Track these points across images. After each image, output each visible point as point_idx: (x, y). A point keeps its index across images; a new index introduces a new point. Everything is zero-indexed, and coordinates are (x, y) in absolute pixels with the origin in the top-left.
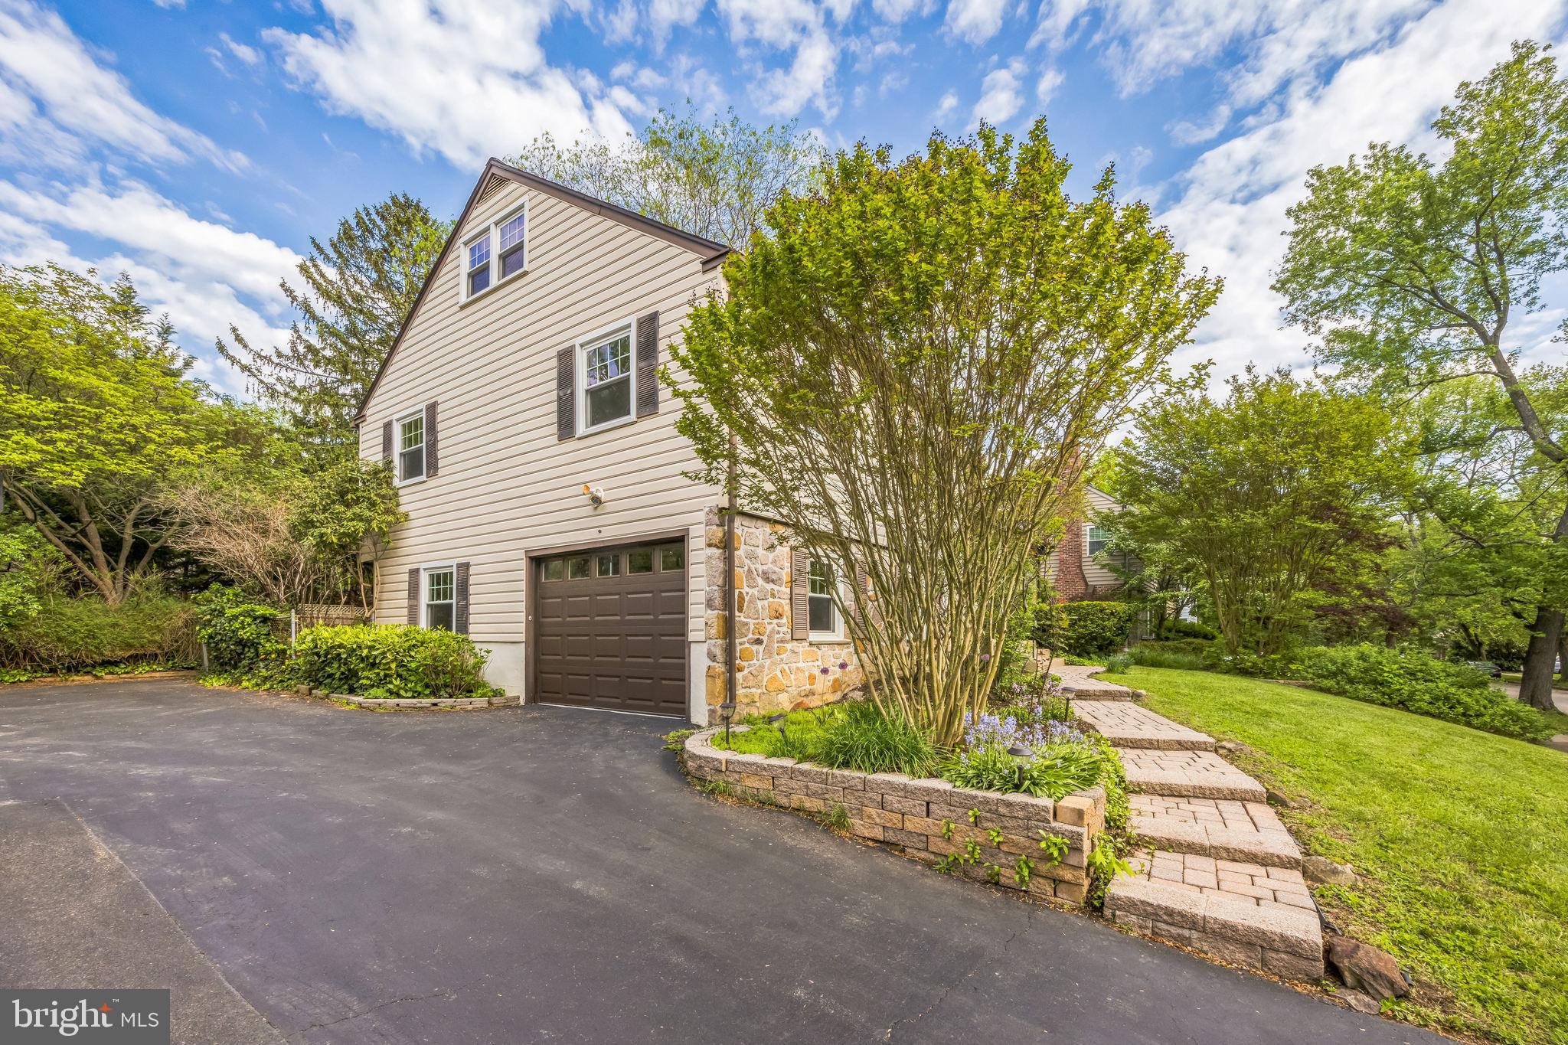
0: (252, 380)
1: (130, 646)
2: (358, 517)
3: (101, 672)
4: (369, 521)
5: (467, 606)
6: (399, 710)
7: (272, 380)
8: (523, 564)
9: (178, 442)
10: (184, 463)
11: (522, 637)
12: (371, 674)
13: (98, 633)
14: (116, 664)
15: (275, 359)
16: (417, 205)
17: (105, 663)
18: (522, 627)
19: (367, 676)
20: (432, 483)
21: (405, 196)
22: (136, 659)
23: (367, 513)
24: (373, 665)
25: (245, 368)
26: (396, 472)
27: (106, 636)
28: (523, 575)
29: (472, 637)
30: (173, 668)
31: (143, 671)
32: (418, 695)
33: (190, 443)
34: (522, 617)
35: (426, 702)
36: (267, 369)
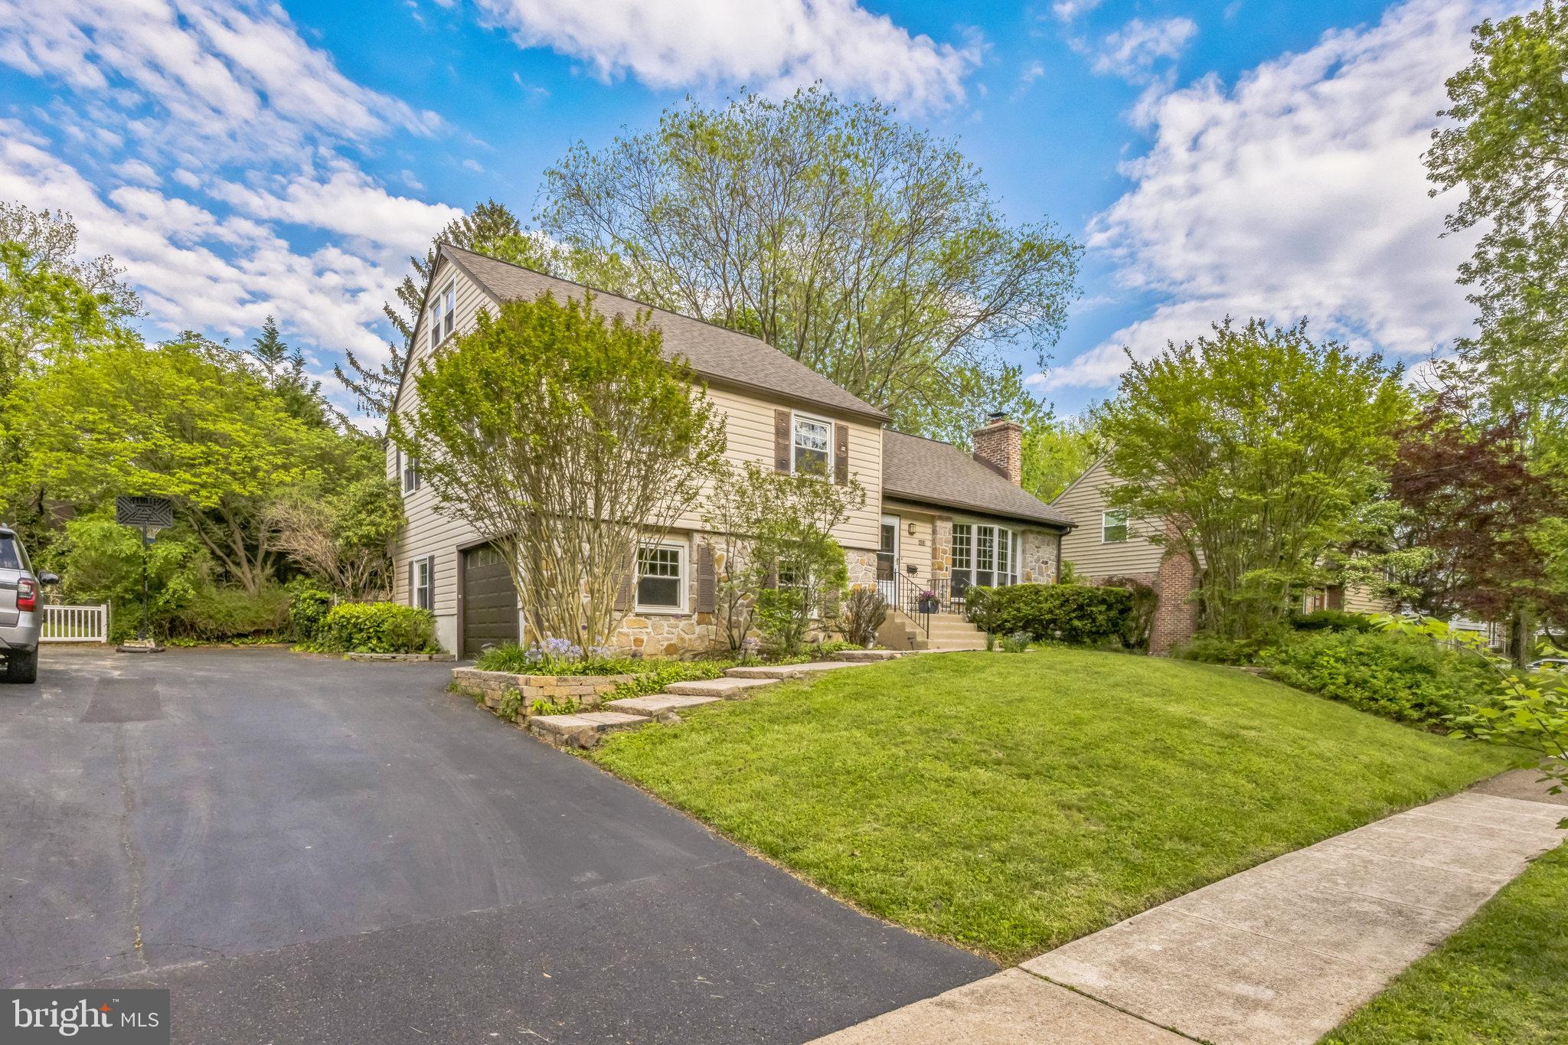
0: (363, 398)
1: (254, 623)
2: (373, 524)
3: (236, 642)
4: (380, 524)
5: (432, 589)
6: (372, 660)
7: (378, 397)
8: (455, 556)
9: (276, 467)
10: (282, 483)
11: (455, 611)
12: (359, 636)
13: (234, 614)
14: (246, 636)
15: (382, 376)
16: (501, 211)
17: (240, 636)
18: (455, 604)
19: (357, 637)
20: (419, 494)
21: (491, 202)
22: (257, 633)
23: (378, 520)
24: (361, 630)
25: (356, 389)
26: (403, 486)
27: (238, 616)
28: (455, 564)
29: (436, 613)
30: (283, 641)
31: (263, 641)
32: (386, 651)
33: (286, 467)
34: (455, 596)
35: (388, 656)
36: (375, 387)
